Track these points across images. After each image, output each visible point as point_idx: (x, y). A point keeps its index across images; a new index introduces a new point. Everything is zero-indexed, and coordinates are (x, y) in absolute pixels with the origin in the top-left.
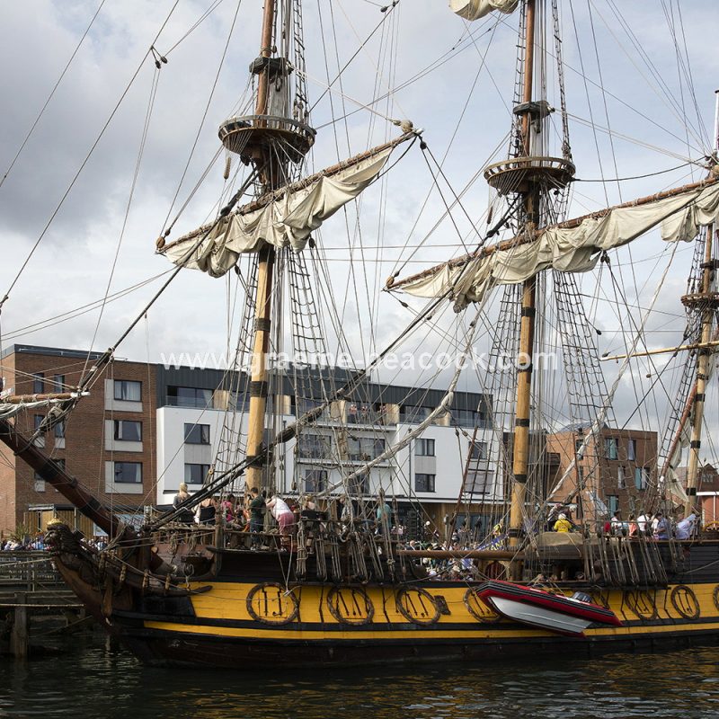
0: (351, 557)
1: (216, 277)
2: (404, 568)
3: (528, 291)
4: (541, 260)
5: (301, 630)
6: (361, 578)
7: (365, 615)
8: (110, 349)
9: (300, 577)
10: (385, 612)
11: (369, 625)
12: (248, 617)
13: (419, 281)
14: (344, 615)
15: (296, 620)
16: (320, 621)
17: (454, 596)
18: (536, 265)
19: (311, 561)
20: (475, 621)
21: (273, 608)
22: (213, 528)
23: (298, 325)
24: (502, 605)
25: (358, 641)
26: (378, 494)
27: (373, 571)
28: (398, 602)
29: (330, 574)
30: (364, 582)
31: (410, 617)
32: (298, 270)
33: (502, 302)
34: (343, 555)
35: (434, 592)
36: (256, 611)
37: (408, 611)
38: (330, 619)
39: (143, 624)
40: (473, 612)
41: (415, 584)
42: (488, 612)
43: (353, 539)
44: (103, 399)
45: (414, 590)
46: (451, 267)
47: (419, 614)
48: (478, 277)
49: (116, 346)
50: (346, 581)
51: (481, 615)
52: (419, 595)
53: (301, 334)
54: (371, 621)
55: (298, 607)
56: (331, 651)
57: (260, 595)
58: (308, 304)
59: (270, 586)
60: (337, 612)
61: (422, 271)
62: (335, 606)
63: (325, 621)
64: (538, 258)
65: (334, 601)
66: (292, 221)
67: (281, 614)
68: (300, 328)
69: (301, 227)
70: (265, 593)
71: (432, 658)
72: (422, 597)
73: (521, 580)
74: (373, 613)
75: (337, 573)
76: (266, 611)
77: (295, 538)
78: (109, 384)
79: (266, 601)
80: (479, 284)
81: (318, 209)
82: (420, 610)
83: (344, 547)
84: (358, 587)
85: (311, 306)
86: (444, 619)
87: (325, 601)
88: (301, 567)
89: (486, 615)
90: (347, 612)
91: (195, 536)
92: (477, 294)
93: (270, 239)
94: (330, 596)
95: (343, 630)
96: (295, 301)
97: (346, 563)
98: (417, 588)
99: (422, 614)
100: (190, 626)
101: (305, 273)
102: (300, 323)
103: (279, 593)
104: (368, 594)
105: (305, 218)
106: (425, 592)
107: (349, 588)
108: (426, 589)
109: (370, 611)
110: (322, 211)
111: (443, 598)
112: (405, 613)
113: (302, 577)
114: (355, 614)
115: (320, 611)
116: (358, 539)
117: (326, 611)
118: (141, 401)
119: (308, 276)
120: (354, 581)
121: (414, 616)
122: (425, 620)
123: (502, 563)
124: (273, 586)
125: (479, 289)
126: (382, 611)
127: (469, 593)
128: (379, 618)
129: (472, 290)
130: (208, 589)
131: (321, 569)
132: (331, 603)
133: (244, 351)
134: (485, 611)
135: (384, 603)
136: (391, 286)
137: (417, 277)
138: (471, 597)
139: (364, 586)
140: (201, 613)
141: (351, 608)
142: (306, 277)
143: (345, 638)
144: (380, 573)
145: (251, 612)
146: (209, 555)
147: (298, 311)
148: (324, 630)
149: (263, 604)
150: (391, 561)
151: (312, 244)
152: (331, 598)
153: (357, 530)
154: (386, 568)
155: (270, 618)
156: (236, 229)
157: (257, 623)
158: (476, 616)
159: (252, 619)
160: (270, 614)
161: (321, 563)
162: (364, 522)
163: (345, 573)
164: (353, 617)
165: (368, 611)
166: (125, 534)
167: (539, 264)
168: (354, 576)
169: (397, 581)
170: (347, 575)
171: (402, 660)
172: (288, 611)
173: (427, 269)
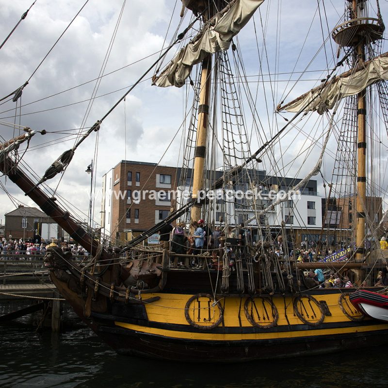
0: (261, 273)
1: (179, 87)
2: (299, 281)
3: (361, 99)
4: (371, 78)
5: (225, 333)
6: (268, 291)
7: (271, 319)
8: (98, 121)
9: (224, 290)
10: (286, 316)
11: (275, 328)
12: (185, 322)
13: (295, 104)
14: (256, 320)
15: (221, 325)
16: (239, 326)
17: (332, 300)
18: (367, 81)
19: (233, 277)
20: (348, 320)
21: (204, 314)
22: (162, 252)
23: (225, 106)
24: (368, 309)
25: (267, 340)
26: (281, 225)
27: (277, 283)
28: (295, 307)
29: (246, 287)
30: (271, 294)
31: (303, 320)
32: (226, 72)
33: (345, 108)
34: (256, 272)
35: (319, 298)
36: (192, 317)
37: (303, 315)
38: (246, 323)
39: (114, 323)
40: (346, 313)
41: (306, 293)
42: (356, 312)
43: (263, 259)
44: (155, 183)
45: (306, 297)
46: (313, 92)
47: (310, 317)
48: (330, 95)
49: (103, 119)
50: (258, 292)
51: (351, 315)
52: (309, 301)
53: (227, 112)
54: (277, 324)
55: (223, 314)
56: (247, 350)
57: (195, 304)
58: (232, 93)
59: (202, 296)
60: (251, 318)
61: (296, 98)
62: (250, 312)
63: (243, 325)
64: (369, 76)
65: (250, 308)
66: (221, 27)
67: (210, 320)
68: (227, 108)
69: (226, 31)
70: (199, 302)
71: (320, 351)
72: (311, 302)
73: (373, 286)
74: (278, 317)
75: (252, 286)
76: (199, 318)
77: (221, 259)
78: (158, 176)
79: (199, 310)
80: (331, 98)
81: (238, 16)
82: (311, 314)
83: (256, 266)
84: (266, 296)
85: (235, 95)
86: (328, 320)
87: (242, 309)
88: (225, 283)
89: (355, 315)
90: (259, 317)
91: (152, 256)
92: (330, 104)
93: (208, 49)
94: (246, 304)
95: (256, 333)
96: (224, 90)
97: (258, 278)
98: (307, 296)
99: (312, 317)
100: (144, 328)
101: (230, 73)
102: (226, 104)
103: (209, 302)
104: (273, 302)
105: (229, 24)
106: (313, 298)
107: (261, 298)
108: (313, 296)
109: (275, 315)
110: (239, 19)
111: (325, 302)
112: (300, 316)
113: (226, 291)
114: (264, 319)
115: (239, 317)
116: (267, 260)
117: (243, 317)
118: (171, 184)
119: (232, 75)
120: (263, 292)
121: (307, 319)
122: (314, 321)
123: (353, 270)
124: (205, 296)
125: (331, 101)
126: (284, 315)
127: (342, 297)
128: (282, 322)
129: (327, 102)
130: (157, 299)
131: (240, 284)
132: (247, 310)
133: (193, 130)
134: (353, 311)
135: (286, 309)
136: (279, 109)
137: (294, 102)
138: (343, 301)
139: (272, 296)
140: (152, 318)
141: (262, 314)
142: (231, 76)
143: (257, 339)
144: (283, 286)
145: (188, 318)
146: (158, 272)
147: (226, 97)
148: (242, 333)
149: (197, 312)
150: (290, 277)
151: (234, 48)
152: (247, 306)
153: (266, 252)
154: (286, 281)
155: (202, 323)
156: (189, 52)
157: (192, 328)
158: (349, 316)
159: (188, 324)
160: (202, 320)
161: (240, 279)
162: (271, 246)
163: (257, 287)
164: (263, 321)
165: (274, 316)
166: (102, 255)
167: (370, 80)
168: (264, 289)
169: (294, 292)
170: (259, 288)
171: (298, 353)
172: (215, 318)
173: (299, 97)
